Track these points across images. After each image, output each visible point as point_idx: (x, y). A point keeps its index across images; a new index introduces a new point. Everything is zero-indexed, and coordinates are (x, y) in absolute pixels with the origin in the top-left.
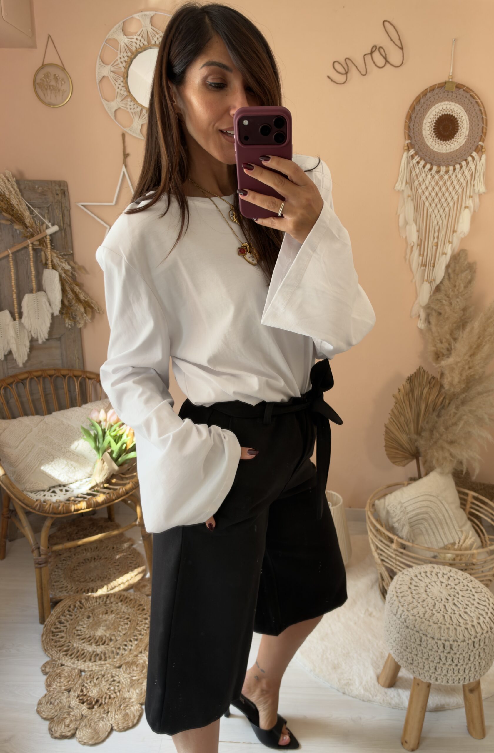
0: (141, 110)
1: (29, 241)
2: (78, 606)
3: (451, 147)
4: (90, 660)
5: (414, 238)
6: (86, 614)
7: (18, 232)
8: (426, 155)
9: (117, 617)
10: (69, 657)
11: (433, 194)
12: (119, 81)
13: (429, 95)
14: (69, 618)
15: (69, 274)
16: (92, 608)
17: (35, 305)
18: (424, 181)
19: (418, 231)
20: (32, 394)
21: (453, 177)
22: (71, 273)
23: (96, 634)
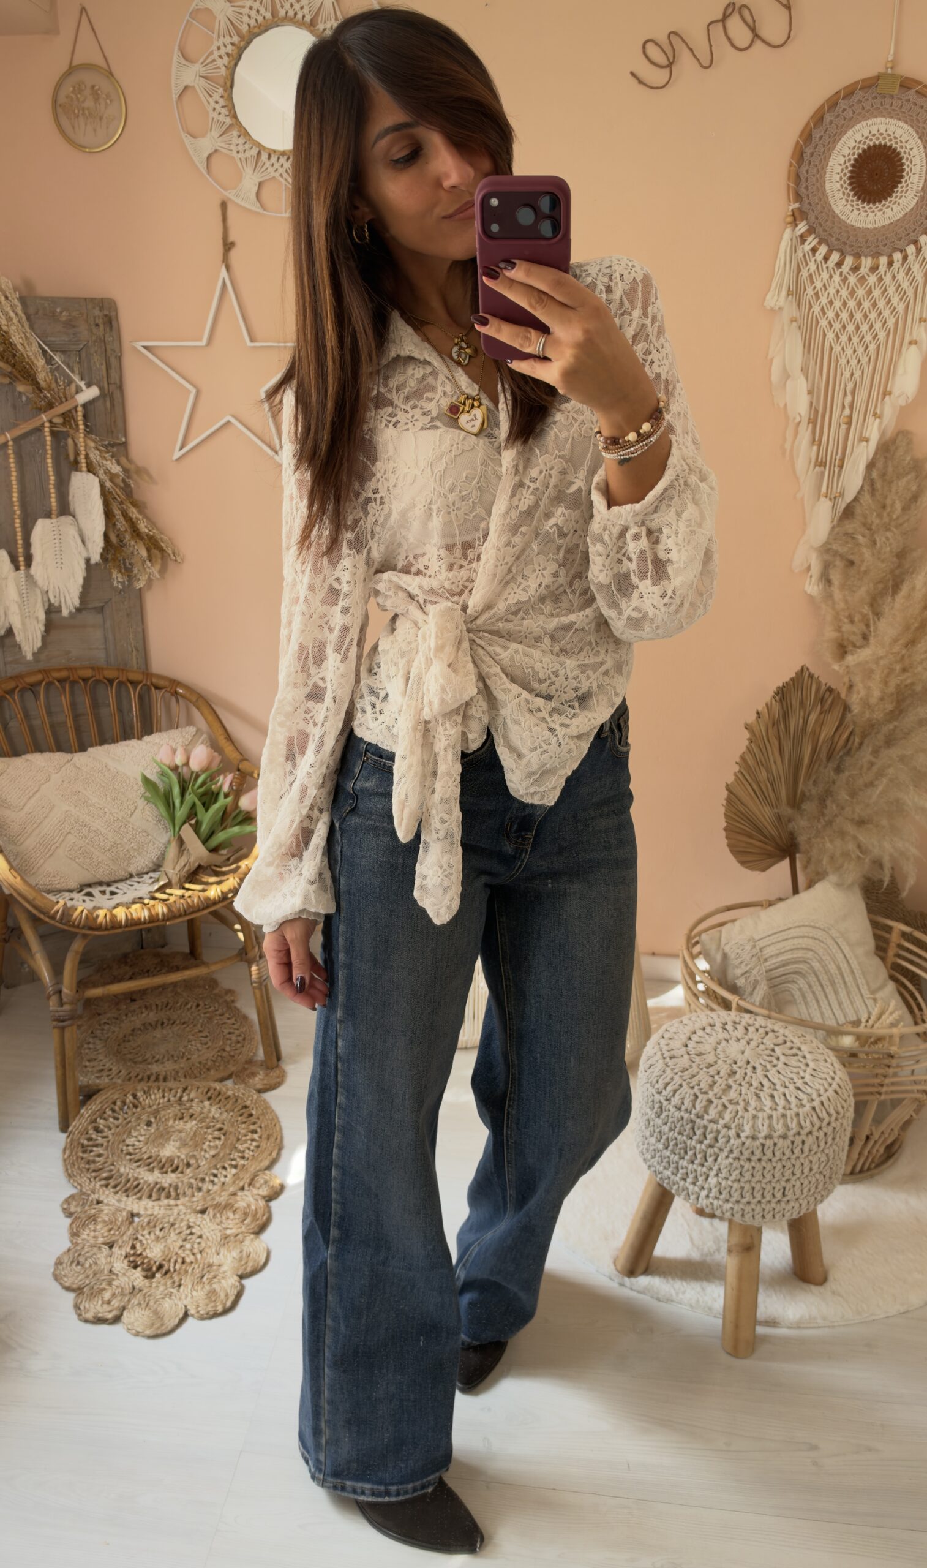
0: (259, 152)
1: (43, 416)
2: (131, 1102)
3: (886, 216)
4: (150, 1196)
5: (801, 406)
6: (144, 1117)
7: (24, 398)
8: (831, 235)
9: (200, 1125)
10: (112, 1190)
11: (844, 315)
13: (842, 104)
14: (113, 1123)
15: (119, 481)
16: (155, 1107)
17: (56, 541)
18: (826, 289)
19: (810, 392)
20: (50, 714)
21: (888, 279)
22: (124, 481)
23: (161, 1154)
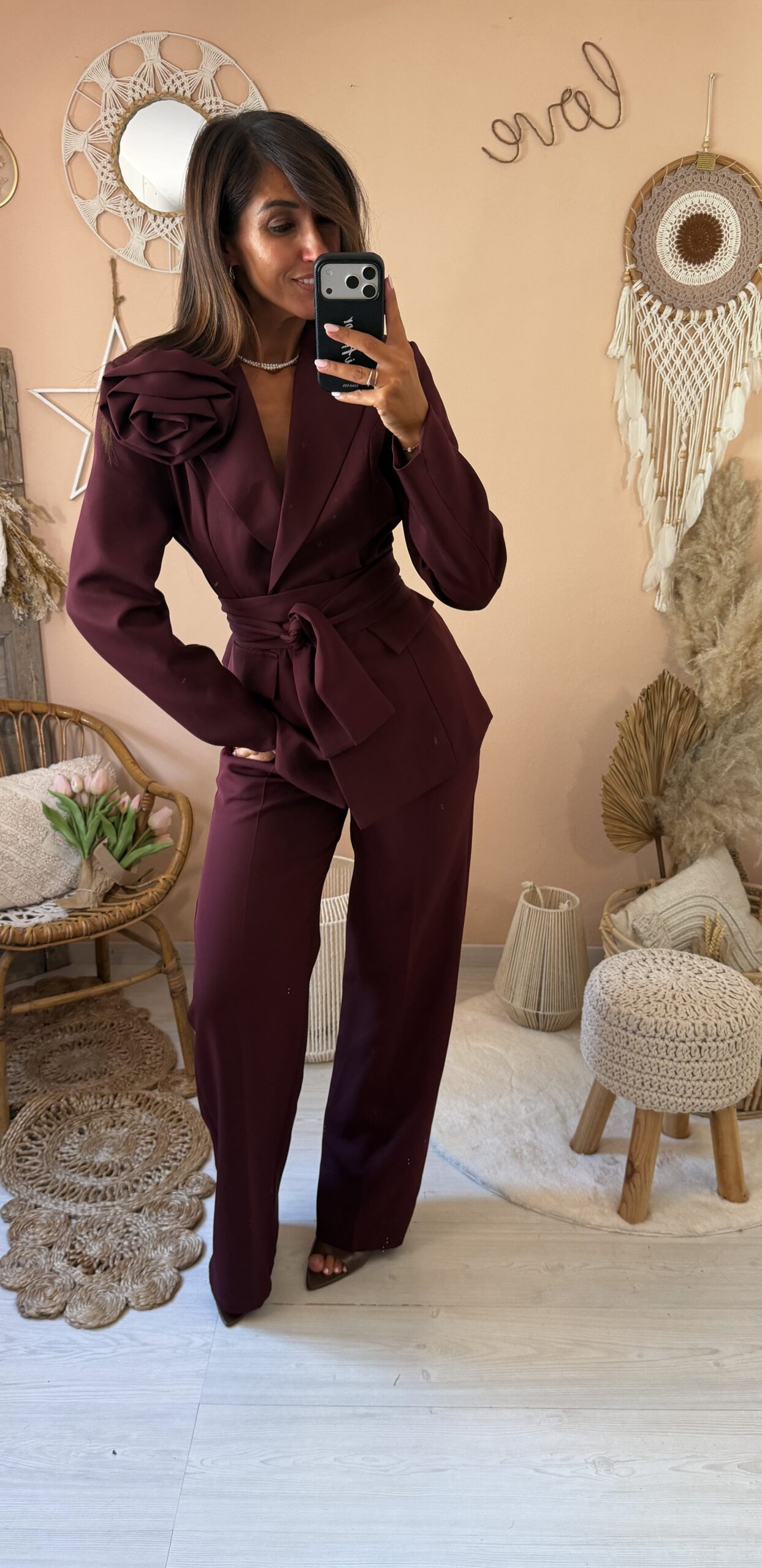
0: (146, 213)
3: (709, 275)
4: (87, 1199)
5: (642, 444)
6: (77, 1125)
8: (662, 291)
9: (132, 1132)
10: (49, 1195)
11: (678, 362)
12: (104, 162)
13: (667, 179)
14: (47, 1130)
15: (18, 519)
16: (87, 1114)
18: (661, 339)
19: (650, 431)
21: (713, 329)
22: (22, 519)
23: (96, 1160)
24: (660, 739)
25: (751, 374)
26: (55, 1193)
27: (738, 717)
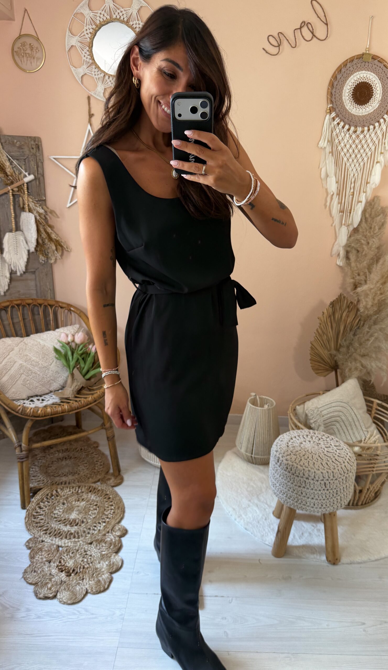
0: (104, 76)
1: (9, 188)
2: (55, 494)
3: (367, 111)
4: (66, 538)
5: (333, 188)
6: (61, 501)
8: (345, 118)
9: (87, 503)
10: (48, 535)
11: (351, 151)
12: (85, 50)
13: (349, 65)
14: (47, 504)
15: (43, 216)
16: (66, 496)
17: (15, 242)
18: (343, 140)
19: (337, 183)
20: (12, 318)
21: (367, 136)
22: (45, 216)
23: (70, 518)
24: (338, 325)
25: (384, 157)
26: (51, 534)
27: (376, 317)
